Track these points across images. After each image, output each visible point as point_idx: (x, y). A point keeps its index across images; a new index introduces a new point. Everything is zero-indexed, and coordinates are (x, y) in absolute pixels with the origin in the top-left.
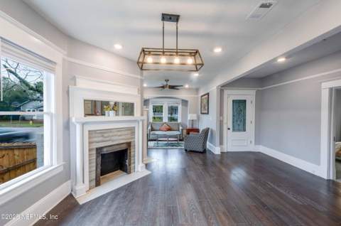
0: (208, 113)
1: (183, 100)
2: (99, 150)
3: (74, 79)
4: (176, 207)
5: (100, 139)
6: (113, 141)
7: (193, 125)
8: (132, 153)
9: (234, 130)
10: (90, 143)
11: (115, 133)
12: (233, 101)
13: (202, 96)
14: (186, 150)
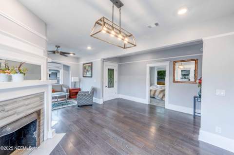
0: (92, 77)
1: (64, 65)
4: (113, 148)
6: (18, 114)
7: (75, 86)
9: (108, 87)
11: (21, 103)
12: (108, 69)
13: (84, 64)
14: (79, 106)
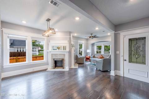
2: (54, 59)
3: (49, 41)
5: (55, 56)
8: (64, 63)
10: (52, 57)
11: (59, 55)
14: (97, 68)
